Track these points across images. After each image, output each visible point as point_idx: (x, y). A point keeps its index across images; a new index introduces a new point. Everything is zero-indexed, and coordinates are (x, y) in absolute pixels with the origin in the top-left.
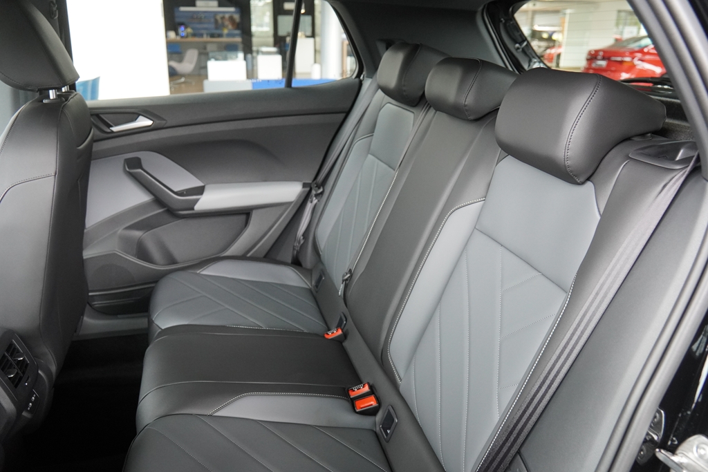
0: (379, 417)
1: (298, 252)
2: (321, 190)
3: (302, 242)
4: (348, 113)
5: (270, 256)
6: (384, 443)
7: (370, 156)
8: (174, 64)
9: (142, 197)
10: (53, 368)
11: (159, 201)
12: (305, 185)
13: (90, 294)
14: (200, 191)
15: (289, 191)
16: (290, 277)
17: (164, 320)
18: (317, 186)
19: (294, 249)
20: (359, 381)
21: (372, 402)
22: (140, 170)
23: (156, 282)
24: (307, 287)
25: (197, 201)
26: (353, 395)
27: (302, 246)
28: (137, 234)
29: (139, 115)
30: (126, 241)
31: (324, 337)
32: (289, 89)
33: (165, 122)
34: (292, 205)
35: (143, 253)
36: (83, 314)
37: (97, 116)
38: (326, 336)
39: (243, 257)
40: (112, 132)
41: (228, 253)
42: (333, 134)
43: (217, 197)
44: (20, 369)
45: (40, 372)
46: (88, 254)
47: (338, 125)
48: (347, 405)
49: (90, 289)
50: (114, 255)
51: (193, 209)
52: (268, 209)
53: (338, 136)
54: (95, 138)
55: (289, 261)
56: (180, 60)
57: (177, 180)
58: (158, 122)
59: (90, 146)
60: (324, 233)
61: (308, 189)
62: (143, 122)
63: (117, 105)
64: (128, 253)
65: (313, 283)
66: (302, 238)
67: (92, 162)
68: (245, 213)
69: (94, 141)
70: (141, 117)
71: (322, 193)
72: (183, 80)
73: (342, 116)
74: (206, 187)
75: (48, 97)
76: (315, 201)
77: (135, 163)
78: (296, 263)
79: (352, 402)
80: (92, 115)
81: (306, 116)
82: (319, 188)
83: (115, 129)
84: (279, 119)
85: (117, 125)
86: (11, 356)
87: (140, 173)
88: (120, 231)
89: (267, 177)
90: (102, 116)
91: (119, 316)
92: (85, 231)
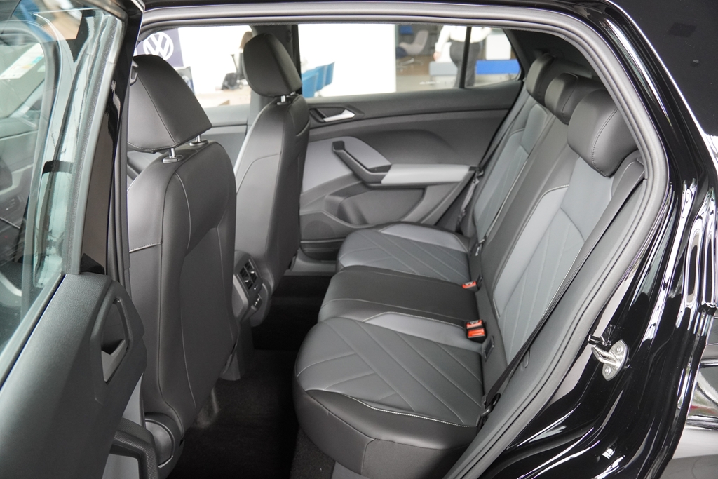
0: (484, 345)
1: (460, 223)
2: (482, 173)
3: (464, 214)
4: (510, 109)
5: (439, 225)
6: (483, 361)
7: (521, 148)
8: (404, 45)
9: (344, 172)
10: (272, 285)
11: (356, 175)
12: (471, 169)
13: (302, 242)
14: (386, 169)
15: (457, 173)
16: (452, 242)
17: (346, 261)
18: (480, 170)
19: (458, 220)
20: (477, 318)
21: (481, 333)
22: (343, 151)
23: (344, 237)
24: (464, 251)
25: (383, 176)
26: (469, 326)
27: (463, 218)
28: (339, 199)
29: (344, 109)
30: (330, 204)
31: (462, 286)
32: (461, 90)
33: (362, 115)
34: (460, 184)
35: (342, 214)
36: (296, 255)
37: (315, 110)
38: (464, 286)
39: (418, 224)
40: (325, 122)
41: (406, 219)
42: (497, 127)
43: (399, 175)
44: (252, 278)
45: (263, 285)
46: (303, 212)
47: (501, 121)
48: (462, 332)
49: (303, 237)
50: (321, 214)
51: (380, 182)
52: (440, 186)
53: (501, 129)
54: (311, 126)
55: (454, 229)
56: (411, 42)
57: (371, 159)
58: (358, 114)
59: (307, 133)
60: (480, 208)
61: (473, 172)
62: (348, 114)
63: (330, 101)
64: (331, 213)
65: (470, 249)
66: (464, 211)
67: (309, 144)
68: (421, 188)
69: (310, 128)
70: (346, 111)
71: (482, 176)
72: (412, 60)
73: (506, 111)
74: (392, 166)
75: (280, 100)
76: (477, 181)
77: (339, 146)
78: (459, 232)
79: (467, 331)
80: (311, 109)
81: (477, 112)
82: (481, 172)
83: (327, 120)
84: (453, 114)
85: (329, 116)
86: (248, 269)
87: (342, 153)
88: (327, 197)
89: (442, 161)
90: (319, 110)
91: (323, 261)
92: (301, 195)
